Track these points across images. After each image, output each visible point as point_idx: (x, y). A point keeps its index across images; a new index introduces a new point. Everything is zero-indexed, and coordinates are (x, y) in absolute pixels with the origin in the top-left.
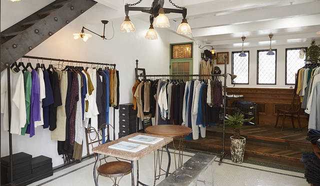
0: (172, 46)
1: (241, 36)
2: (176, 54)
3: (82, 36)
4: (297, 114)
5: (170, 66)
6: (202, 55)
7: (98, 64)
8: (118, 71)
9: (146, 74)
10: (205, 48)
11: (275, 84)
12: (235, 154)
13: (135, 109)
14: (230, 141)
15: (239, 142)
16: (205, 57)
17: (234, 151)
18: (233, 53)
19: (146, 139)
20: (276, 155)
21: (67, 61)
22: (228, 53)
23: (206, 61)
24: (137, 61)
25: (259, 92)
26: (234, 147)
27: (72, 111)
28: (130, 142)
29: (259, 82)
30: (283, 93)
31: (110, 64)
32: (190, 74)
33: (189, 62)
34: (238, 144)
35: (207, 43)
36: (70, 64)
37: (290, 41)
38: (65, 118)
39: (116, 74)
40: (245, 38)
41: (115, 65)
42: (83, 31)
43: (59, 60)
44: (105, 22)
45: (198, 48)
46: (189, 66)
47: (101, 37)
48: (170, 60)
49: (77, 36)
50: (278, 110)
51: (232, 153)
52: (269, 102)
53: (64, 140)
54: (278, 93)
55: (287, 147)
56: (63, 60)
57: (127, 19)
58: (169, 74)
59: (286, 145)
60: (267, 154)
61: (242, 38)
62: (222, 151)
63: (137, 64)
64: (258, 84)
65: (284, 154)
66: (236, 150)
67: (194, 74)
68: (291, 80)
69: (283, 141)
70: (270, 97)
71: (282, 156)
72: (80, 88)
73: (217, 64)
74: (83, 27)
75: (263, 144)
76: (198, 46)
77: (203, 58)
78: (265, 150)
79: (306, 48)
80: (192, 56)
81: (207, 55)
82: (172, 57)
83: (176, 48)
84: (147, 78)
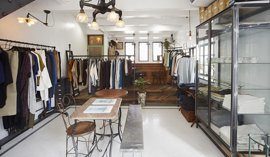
0: (89, 36)
1: (133, 33)
2: (92, 42)
3: (27, 21)
4: (162, 76)
5: (88, 50)
6: (109, 43)
7: (42, 46)
8: (60, 52)
9: (73, 55)
10: (111, 39)
11: (148, 61)
12: (141, 102)
13: (71, 80)
14: (138, 95)
15: (143, 95)
16: (111, 45)
17: (141, 100)
18: (125, 43)
19: (106, 101)
20: (160, 99)
21: (15, 42)
22: (123, 43)
23: (112, 47)
24: (70, 45)
25: (144, 65)
26: (140, 98)
27: (24, 87)
28: (93, 105)
29: (140, 60)
30: (155, 65)
31: (51, 46)
32: (102, 55)
33: (101, 48)
34: (143, 96)
35: (112, 36)
36: (17, 45)
37: (154, 38)
38: (16, 94)
39: (58, 55)
40: (135, 34)
41: (55, 48)
42: (28, 17)
43: (7, 41)
44: (47, 12)
45: (107, 39)
46: (101, 50)
47: (44, 24)
48: (88, 46)
49: (22, 20)
50: (154, 75)
51: (139, 102)
52: (149, 71)
53: (15, 114)
54: (153, 65)
55: (162, 94)
56: (11, 41)
57: (82, 11)
58: (87, 55)
59: (163, 93)
60: (156, 100)
61: (133, 34)
62: (134, 102)
63: (70, 47)
64: (139, 61)
65: (163, 98)
66: (142, 100)
67: (105, 55)
68: (155, 59)
69: (161, 91)
70: (149, 68)
71: (163, 99)
72: (32, 66)
73: (116, 49)
74: (29, 14)
75: (151, 94)
76: (107, 37)
77: (110, 45)
78: (154, 98)
79: (162, 42)
80: (103, 44)
81: (113, 43)
82: (89, 44)
83: (91, 37)
84: (74, 58)
